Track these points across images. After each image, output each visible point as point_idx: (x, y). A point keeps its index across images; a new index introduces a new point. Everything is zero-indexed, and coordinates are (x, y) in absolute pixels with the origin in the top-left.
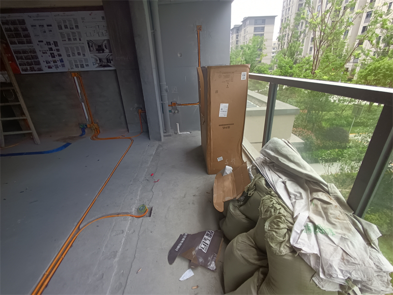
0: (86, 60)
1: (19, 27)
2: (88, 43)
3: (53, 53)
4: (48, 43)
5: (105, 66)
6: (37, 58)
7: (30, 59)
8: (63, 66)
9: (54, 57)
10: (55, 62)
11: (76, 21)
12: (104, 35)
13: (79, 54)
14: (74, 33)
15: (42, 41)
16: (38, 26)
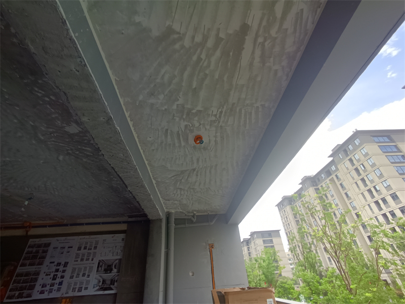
0: (88, 282)
1: (41, 249)
2: (99, 263)
4: (59, 264)
5: (105, 289)
8: (59, 290)
9: (54, 279)
10: (52, 285)
11: (97, 243)
12: (119, 254)
13: (84, 275)
14: (90, 253)
15: (54, 262)
16: (59, 248)
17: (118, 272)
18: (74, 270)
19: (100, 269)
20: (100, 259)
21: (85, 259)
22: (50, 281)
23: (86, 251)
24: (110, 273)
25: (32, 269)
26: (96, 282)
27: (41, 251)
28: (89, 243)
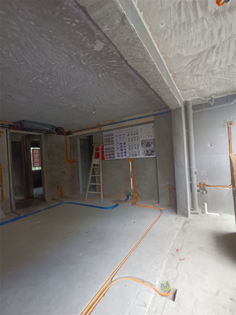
0: (139, 152)
1: (110, 137)
2: (142, 142)
3: (122, 149)
4: (121, 144)
5: (149, 155)
6: (114, 151)
7: (110, 152)
8: (126, 155)
9: (122, 151)
10: (122, 153)
11: (137, 131)
12: (152, 136)
13: (135, 148)
14: (135, 137)
15: (118, 143)
16: (118, 135)
17: (154, 146)
18: (129, 146)
19: (143, 145)
20: (142, 140)
21: (133, 140)
22: (120, 152)
23: (133, 136)
24: (150, 147)
25: (110, 146)
26: (143, 152)
27: (110, 138)
28: (133, 131)
